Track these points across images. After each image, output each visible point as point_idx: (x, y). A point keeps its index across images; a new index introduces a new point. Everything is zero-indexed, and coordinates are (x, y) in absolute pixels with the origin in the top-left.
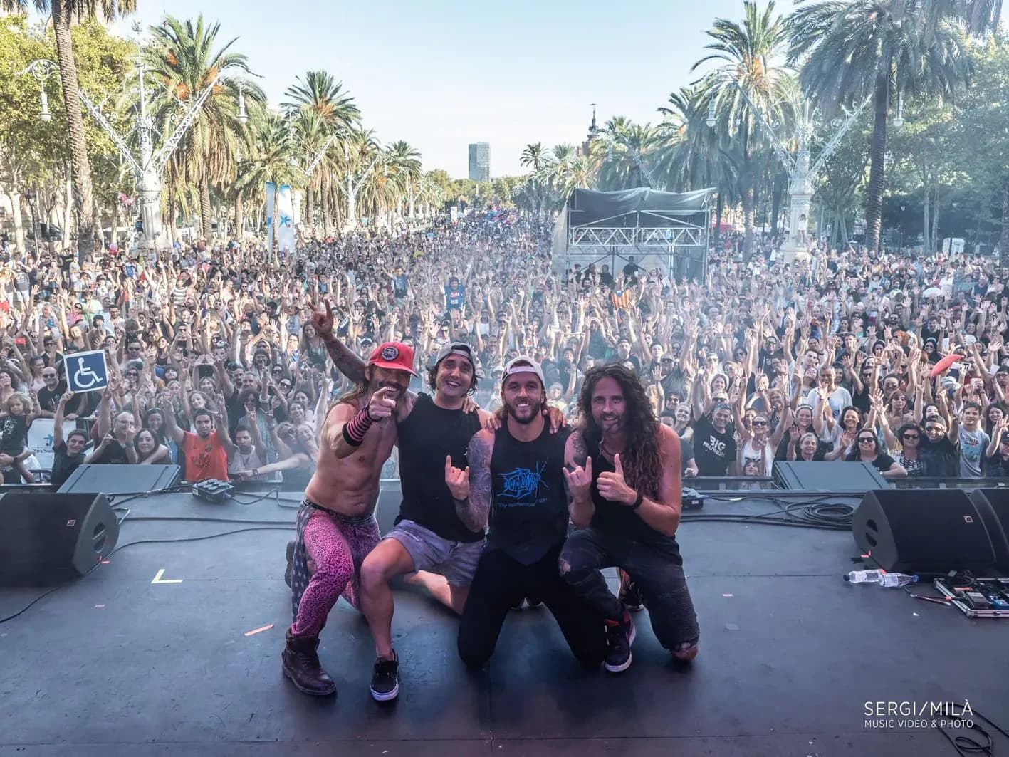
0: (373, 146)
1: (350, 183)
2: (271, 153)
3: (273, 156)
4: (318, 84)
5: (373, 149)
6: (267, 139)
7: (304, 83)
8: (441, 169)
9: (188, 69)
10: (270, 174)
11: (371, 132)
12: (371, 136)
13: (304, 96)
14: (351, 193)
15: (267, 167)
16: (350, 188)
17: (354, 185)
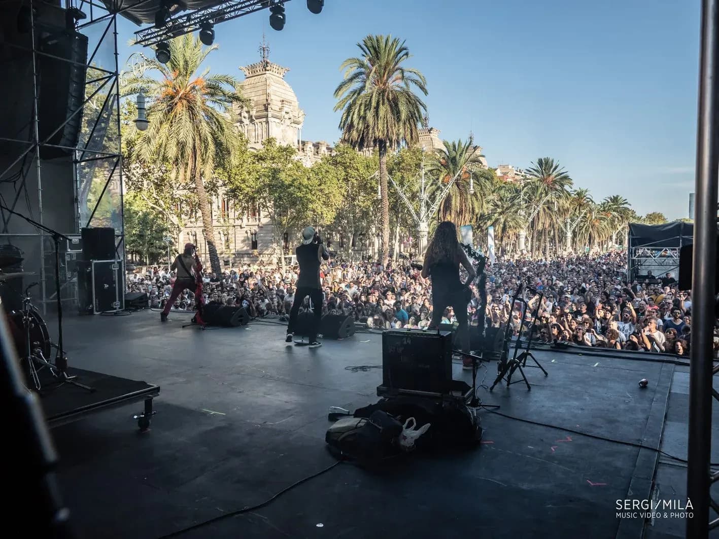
0: (588, 200)
1: (568, 224)
2: (505, 208)
3: (506, 210)
4: (545, 165)
5: (588, 202)
6: (503, 201)
7: (536, 165)
8: (658, 212)
9: (451, 166)
10: (502, 220)
11: (586, 191)
12: (587, 193)
13: (536, 173)
14: (569, 230)
15: (501, 216)
16: (569, 227)
17: (571, 225)
